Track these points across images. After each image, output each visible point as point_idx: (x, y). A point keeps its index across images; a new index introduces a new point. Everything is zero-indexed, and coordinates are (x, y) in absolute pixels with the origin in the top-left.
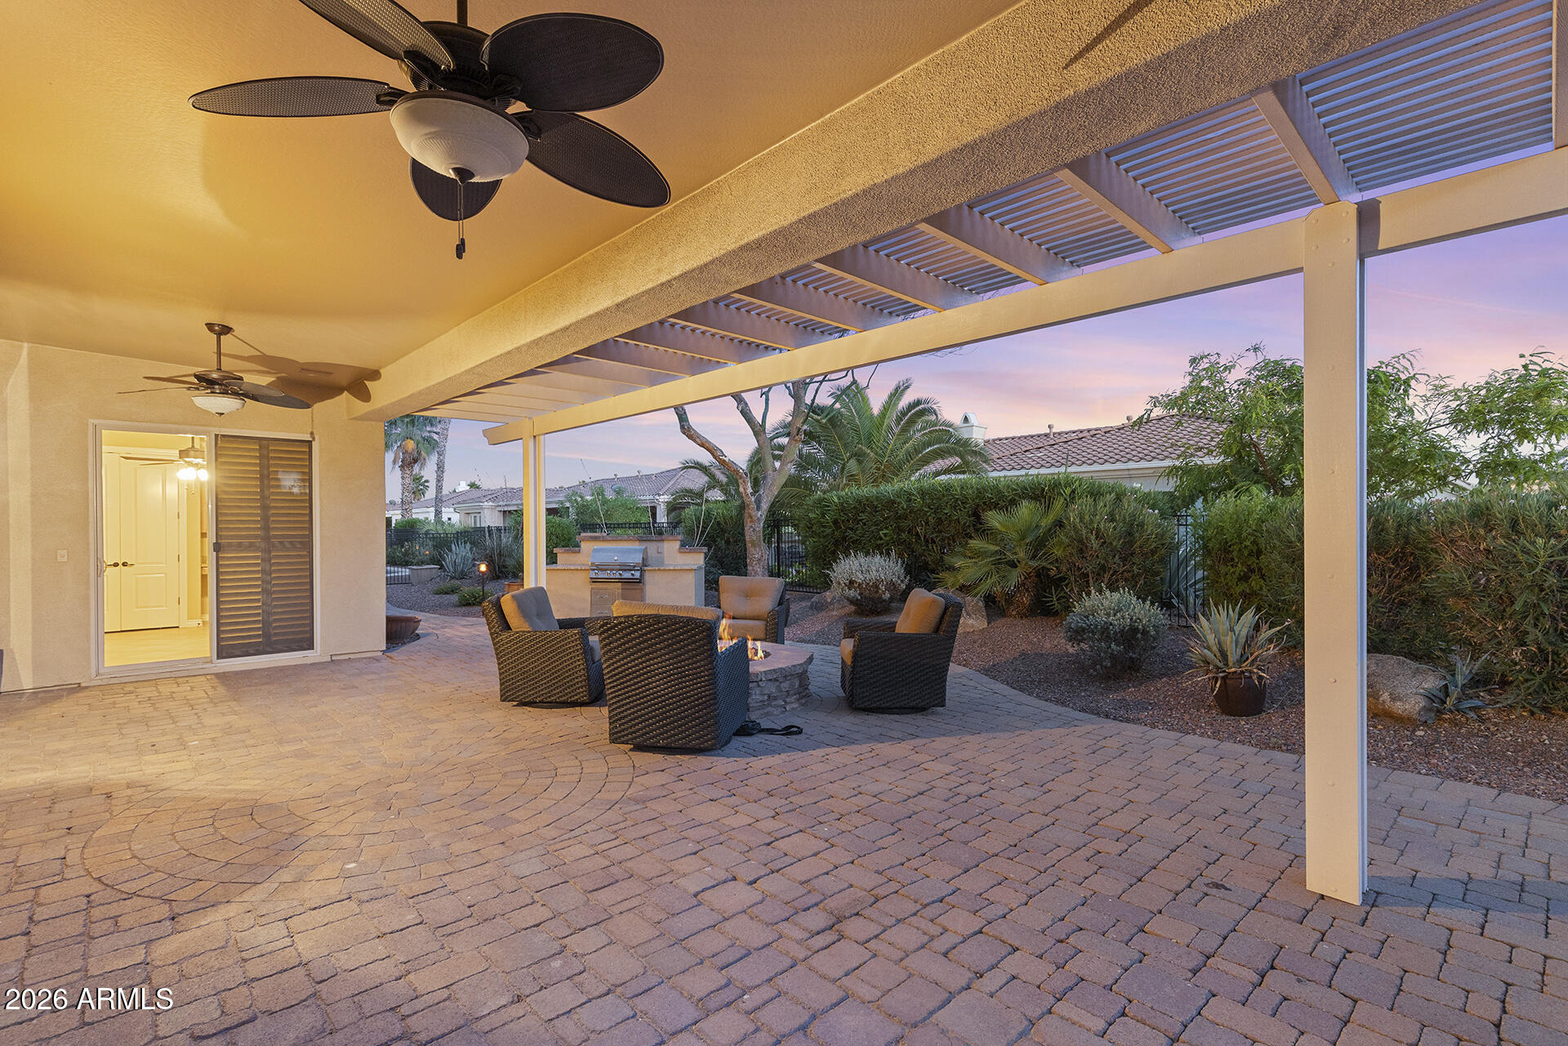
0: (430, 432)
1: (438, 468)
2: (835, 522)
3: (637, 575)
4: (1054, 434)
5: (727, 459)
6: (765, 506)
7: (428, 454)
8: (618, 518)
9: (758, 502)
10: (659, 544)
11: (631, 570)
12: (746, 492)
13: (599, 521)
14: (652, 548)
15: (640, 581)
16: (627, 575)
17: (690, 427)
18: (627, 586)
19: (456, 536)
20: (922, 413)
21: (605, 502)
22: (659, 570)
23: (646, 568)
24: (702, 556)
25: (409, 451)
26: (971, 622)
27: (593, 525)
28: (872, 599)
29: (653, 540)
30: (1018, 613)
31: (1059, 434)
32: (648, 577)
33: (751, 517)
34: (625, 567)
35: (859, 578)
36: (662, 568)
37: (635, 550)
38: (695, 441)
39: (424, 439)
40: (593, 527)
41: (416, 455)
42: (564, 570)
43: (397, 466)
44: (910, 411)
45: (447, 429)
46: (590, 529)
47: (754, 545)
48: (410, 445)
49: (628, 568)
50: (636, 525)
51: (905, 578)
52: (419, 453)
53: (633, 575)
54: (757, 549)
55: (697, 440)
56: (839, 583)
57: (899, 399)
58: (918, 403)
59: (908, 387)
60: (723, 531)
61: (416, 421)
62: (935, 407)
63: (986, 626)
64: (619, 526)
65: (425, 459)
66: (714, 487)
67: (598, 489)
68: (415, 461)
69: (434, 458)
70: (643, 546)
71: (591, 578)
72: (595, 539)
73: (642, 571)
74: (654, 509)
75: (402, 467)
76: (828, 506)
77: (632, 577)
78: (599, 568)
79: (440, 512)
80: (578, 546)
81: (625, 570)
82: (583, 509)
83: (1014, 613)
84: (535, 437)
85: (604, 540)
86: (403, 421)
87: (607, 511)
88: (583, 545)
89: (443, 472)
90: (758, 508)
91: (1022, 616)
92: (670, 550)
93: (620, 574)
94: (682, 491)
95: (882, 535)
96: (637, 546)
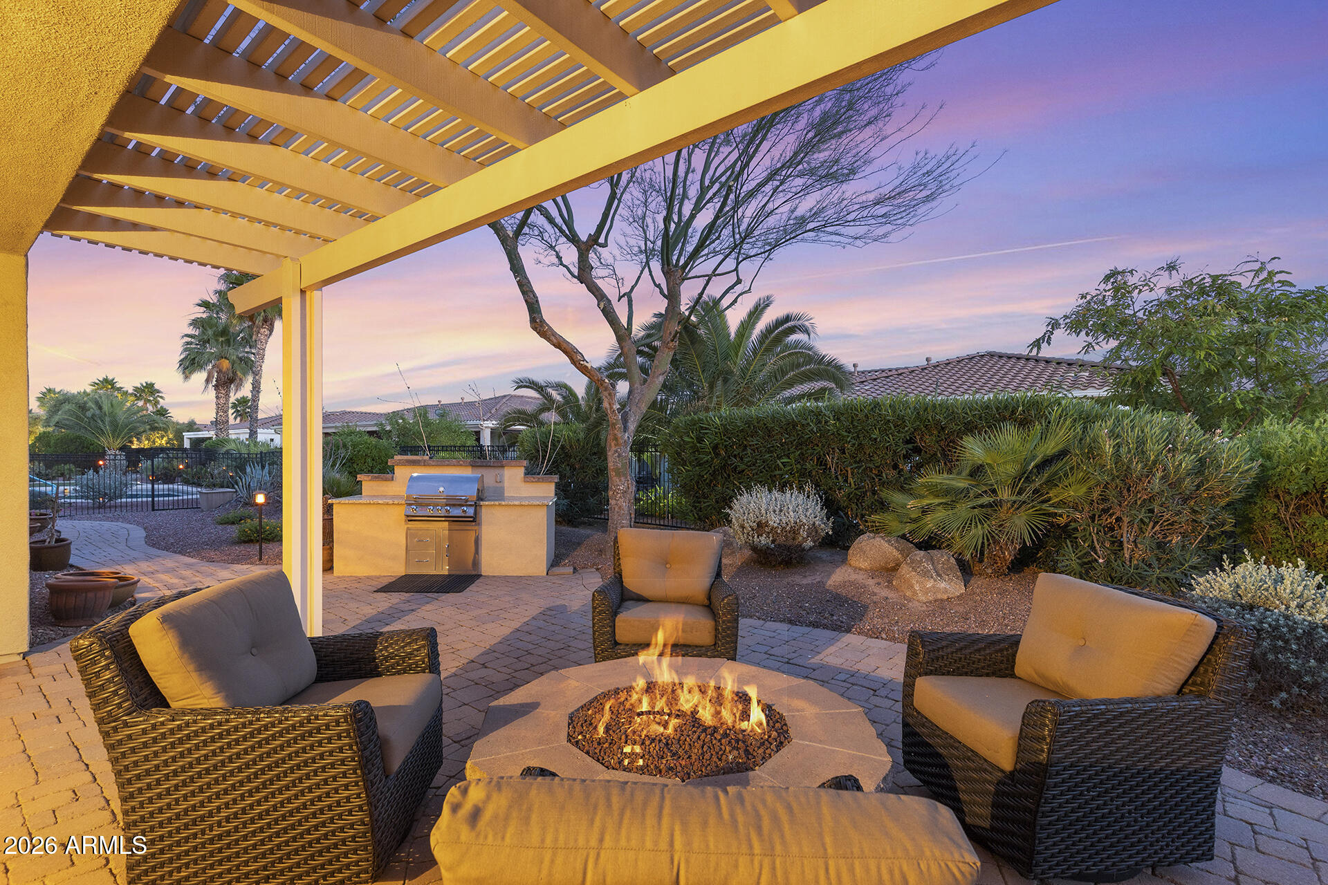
0: (247, 352)
1: (253, 388)
2: (715, 447)
3: (471, 511)
4: (858, 372)
5: (589, 366)
6: (632, 426)
7: (245, 374)
8: (445, 440)
9: (625, 421)
10: (497, 471)
11: (463, 506)
12: (611, 408)
13: (421, 444)
14: (489, 476)
15: (475, 520)
16: (457, 512)
17: (543, 321)
18: (456, 526)
19: (258, 456)
20: (792, 330)
21: (427, 424)
22: (500, 505)
23: (482, 503)
24: (552, 487)
25: (224, 370)
26: (943, 585)
27: (415, 447)
28: (788, 548)
29: (490, 466)
30: (995, 571)
31: (863, 372)
32: (486, 514)
33: (616, 439)
34: (454, 502)
35: (773, 520)
36: (503, 503)
37: (468, 480)
38: (549, 340)
39: (241, 359)
40: (415, 450)
41: (231, 375)
42: (370, 504)
43: (210, 386)
44: (777, 328)
45: (264, 349)
46: (411, 451)
47: (619, 474)
48: (226, 364)
49: (459, 503)
50: (462, 448)
51: (828, 519)
52: (235, 373)
53: (464, 511)
54: (623, 479)
55: (553, 338)
56: (743, 527)
57: (758, 318)
58: (787, 319)
59: (768, 305)
60: (568, 456)
61: (232, 341)
62: (807, 323)
63: (963, 591)
64: (445, 448)
65: (241, 379)
66: (549, 409)
67: (423, 411)
68: (231, 381)
69: (250, 379)
70: (477, 473)
71: (408, 516)
72: (414, 463)
73: (476, 506)
74: (478, 433)
75: (216, 387)
76: (706, 429)
77: (463, 515)
78: (419, 502)
79: (256, 432)
80: (393, 472)
81: (454, 505)
82: (404, 431)
83: (989, 571)
84: (303, 292)
85: (425, 464)
86: (217, 340)
87: (430, 434)
88: (398, 470)
89: (258, 392)
90: (625, 429)
91: (998, 574)
92: (513, 477)
93: (447, 511)
94: (515, 413)
95: (780, 464)
96: (467, 472)
